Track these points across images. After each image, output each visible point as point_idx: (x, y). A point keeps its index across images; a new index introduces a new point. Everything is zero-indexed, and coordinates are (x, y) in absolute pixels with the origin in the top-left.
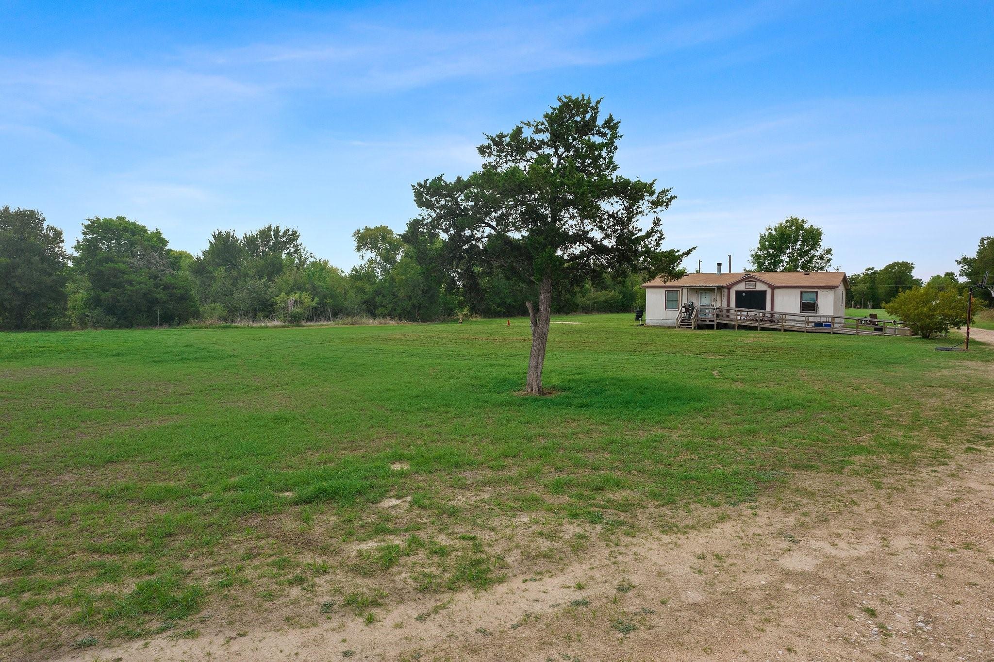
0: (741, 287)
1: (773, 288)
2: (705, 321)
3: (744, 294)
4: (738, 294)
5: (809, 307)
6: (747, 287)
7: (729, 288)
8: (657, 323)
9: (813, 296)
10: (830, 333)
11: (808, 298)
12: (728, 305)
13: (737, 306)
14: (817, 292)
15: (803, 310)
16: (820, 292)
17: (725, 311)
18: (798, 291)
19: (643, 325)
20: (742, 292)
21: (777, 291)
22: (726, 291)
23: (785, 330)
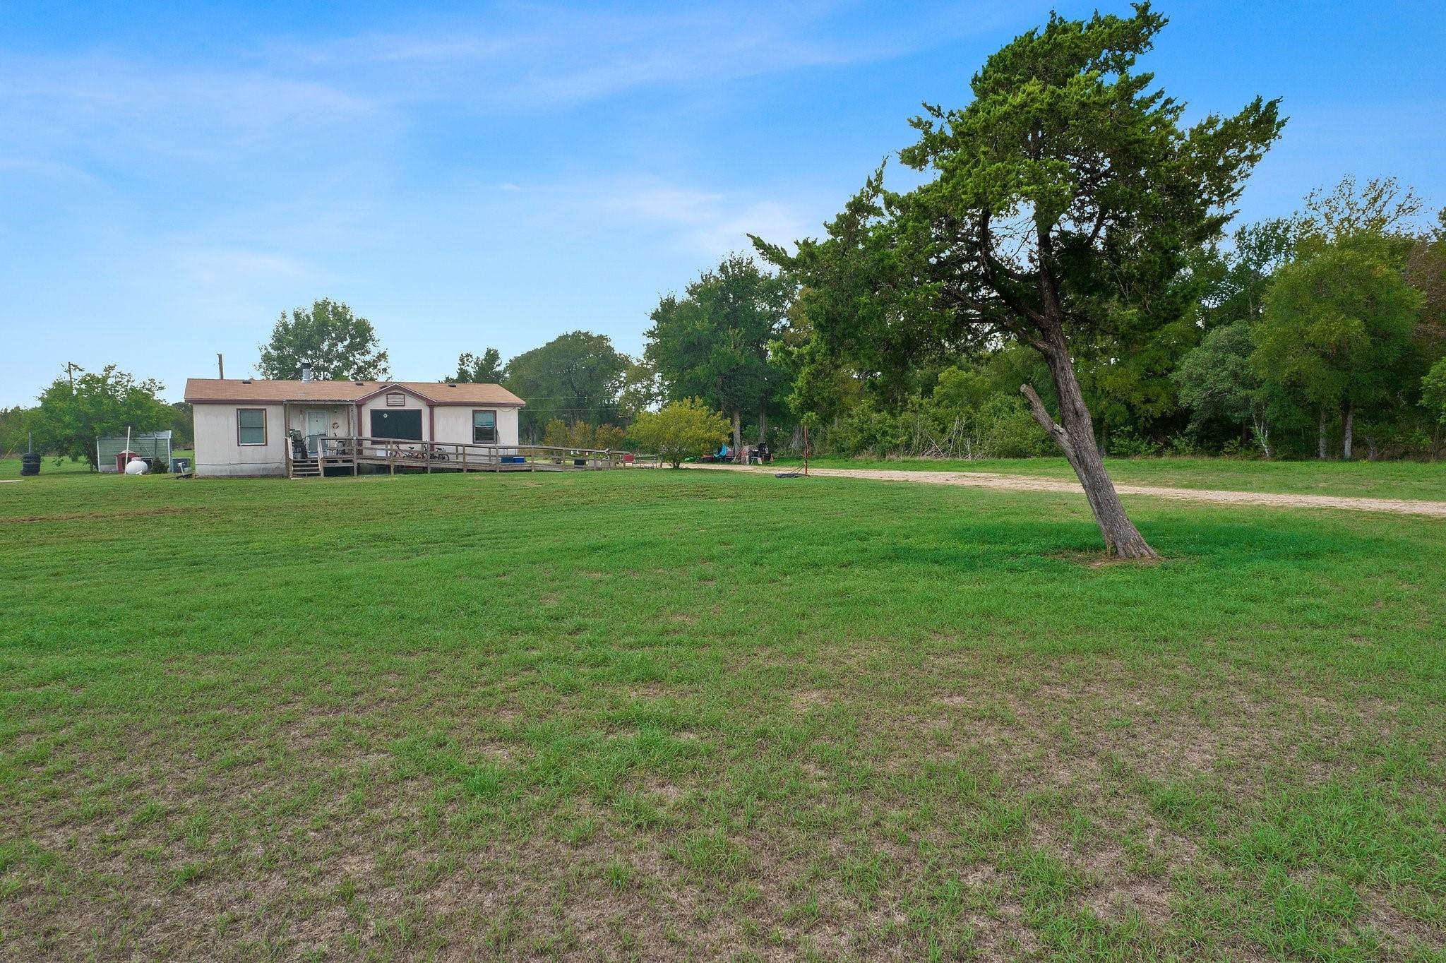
0: (380, 404)
1: (432, 405)
2: (336, 462)
3: (385, 416)
4: (376, 414)
5: (485, 434)
6: (390, 403)
7: (360, 405)
8: (221, 471)
9: (489, 418)
10: (530, 471)
11: (484, 420)
12: (360, 433)
13: (373, 435)
14: (495, 411)
15: (477, 439)
16: (499, 412)
17: (354, 443)
18: (469, 410)
19: (189, 476)
20: (382, 412)
21: (437, 411)
22: (355, 409)
23: (469, 471)
